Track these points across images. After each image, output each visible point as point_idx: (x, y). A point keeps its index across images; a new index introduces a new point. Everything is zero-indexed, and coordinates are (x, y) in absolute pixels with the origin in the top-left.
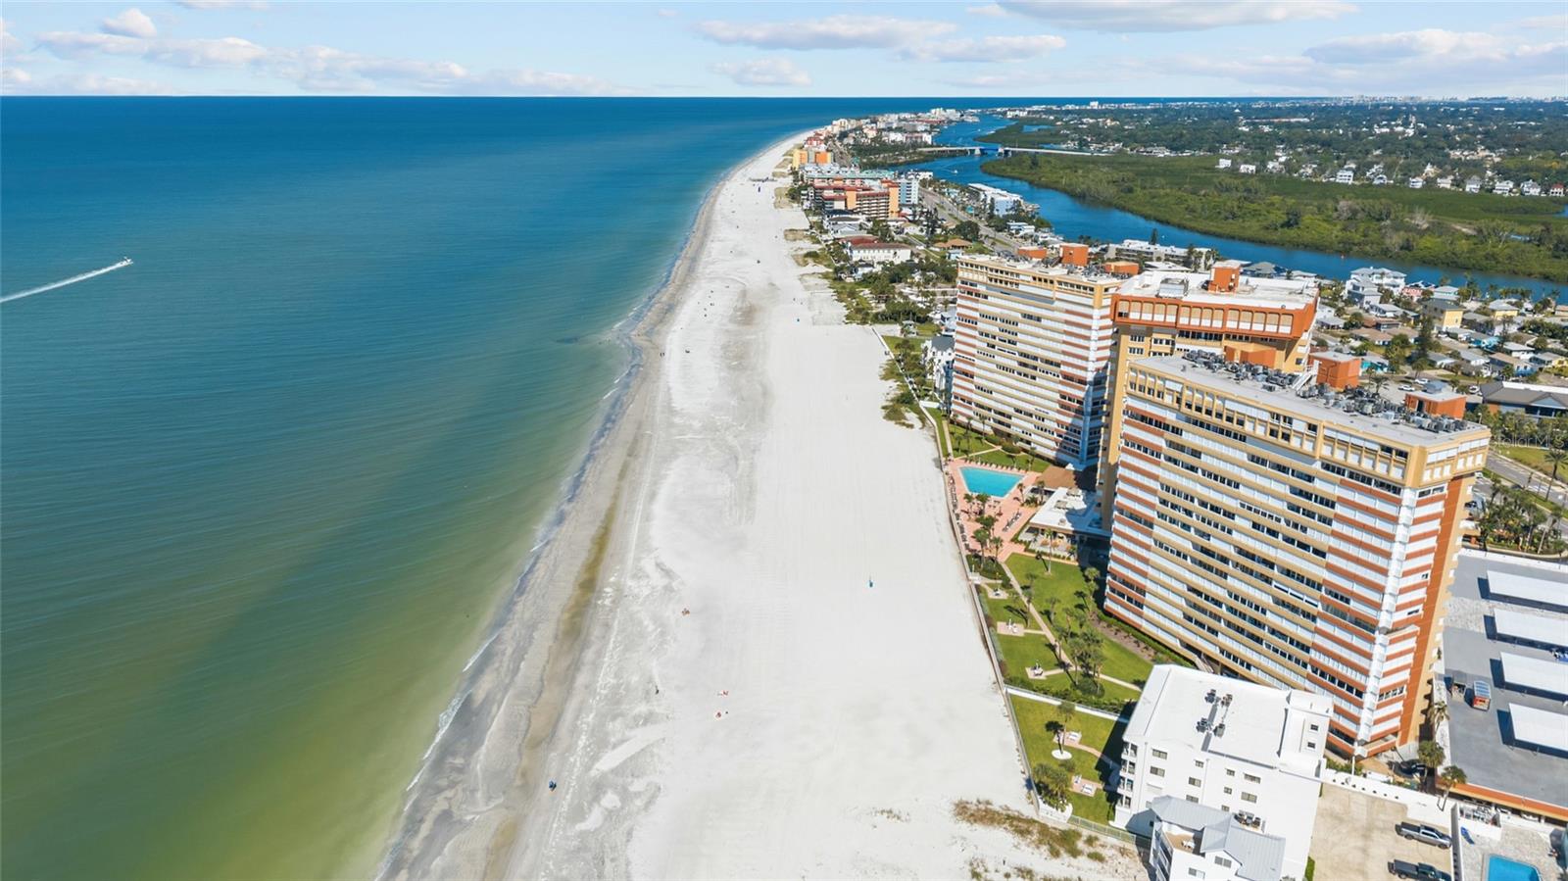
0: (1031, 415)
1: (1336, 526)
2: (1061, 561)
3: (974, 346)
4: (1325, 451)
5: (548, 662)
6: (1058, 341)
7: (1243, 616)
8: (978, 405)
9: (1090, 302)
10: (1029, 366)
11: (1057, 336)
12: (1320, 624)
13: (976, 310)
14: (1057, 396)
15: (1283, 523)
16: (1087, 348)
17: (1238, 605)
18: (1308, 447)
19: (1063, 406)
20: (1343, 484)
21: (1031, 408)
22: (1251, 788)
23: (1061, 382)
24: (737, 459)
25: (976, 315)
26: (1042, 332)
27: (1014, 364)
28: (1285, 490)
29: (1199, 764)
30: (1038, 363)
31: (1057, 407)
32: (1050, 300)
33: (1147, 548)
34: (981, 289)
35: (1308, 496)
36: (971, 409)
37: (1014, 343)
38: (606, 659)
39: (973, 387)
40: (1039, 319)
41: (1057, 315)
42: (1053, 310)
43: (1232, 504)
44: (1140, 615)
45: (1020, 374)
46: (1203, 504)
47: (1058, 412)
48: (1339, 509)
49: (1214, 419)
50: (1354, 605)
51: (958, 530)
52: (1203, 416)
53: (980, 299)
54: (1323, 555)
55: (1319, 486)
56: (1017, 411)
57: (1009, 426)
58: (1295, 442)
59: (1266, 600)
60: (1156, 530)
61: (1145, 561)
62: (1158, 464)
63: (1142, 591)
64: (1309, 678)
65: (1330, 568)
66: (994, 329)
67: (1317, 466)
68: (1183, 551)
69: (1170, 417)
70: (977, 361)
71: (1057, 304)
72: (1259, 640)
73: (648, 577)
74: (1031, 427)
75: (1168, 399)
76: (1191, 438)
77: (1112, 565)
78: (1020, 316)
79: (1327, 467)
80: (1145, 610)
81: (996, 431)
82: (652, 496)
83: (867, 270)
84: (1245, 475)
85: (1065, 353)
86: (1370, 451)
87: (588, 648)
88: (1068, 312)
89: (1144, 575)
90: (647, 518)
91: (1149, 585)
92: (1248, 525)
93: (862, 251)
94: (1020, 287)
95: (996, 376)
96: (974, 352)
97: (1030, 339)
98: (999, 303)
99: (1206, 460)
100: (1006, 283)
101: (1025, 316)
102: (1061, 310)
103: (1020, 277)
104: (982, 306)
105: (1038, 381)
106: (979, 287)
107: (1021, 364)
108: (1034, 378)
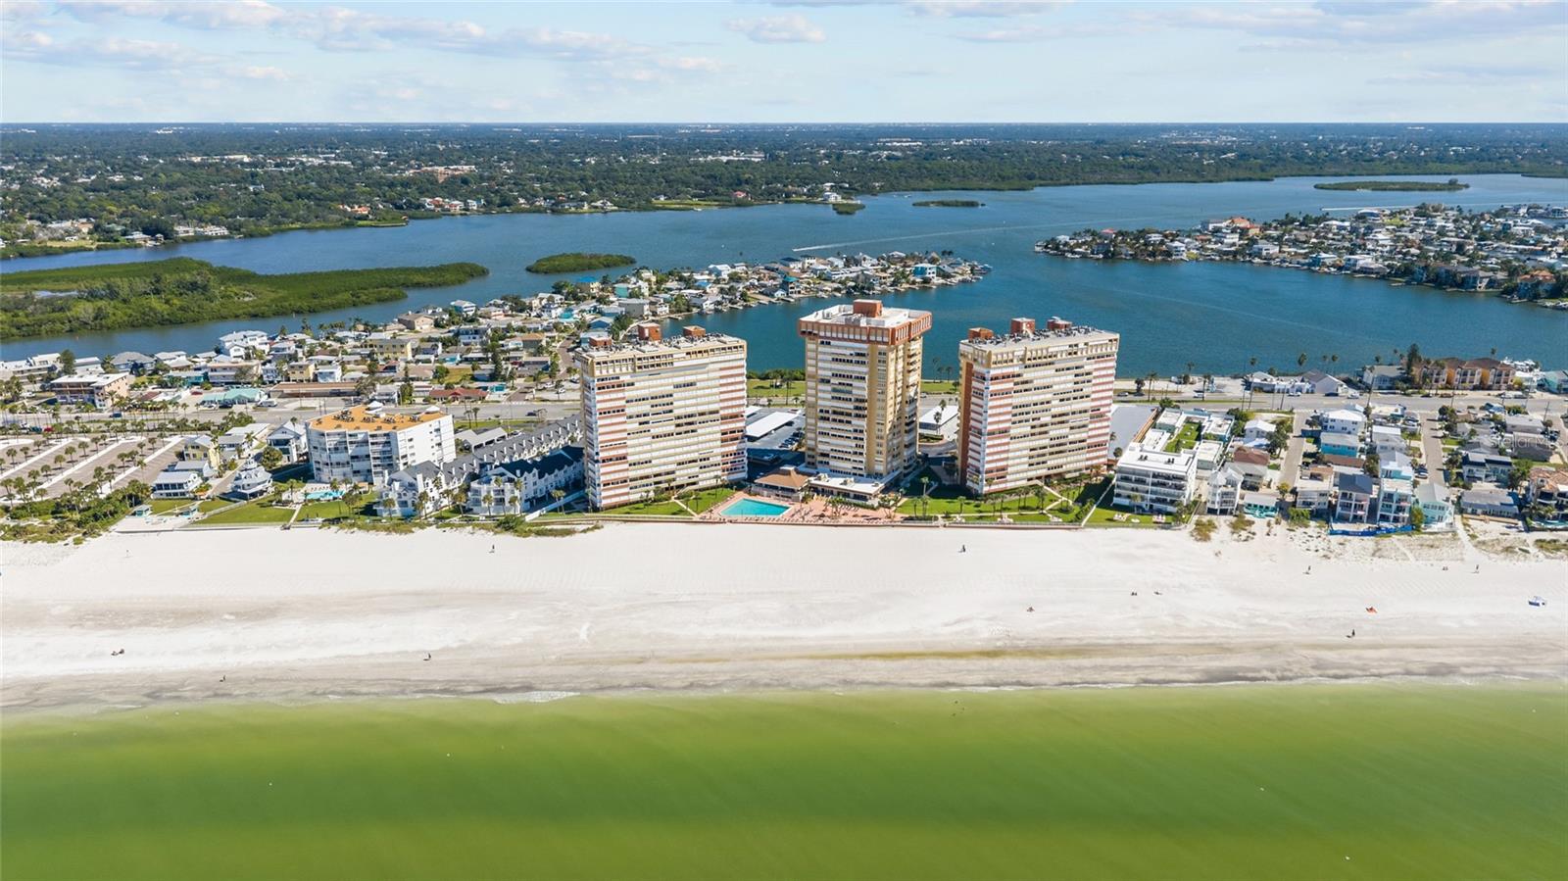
0: (697, 461)
1: (1094, 381)
3: (623, 431)
6: (714, 394)
7: (1057, 446)
8: (632, 480)
10: (687, 424)
11: (715, 390)
12: (1090, 426)
13: (622, 398)
14: (719, 436)
15: (1072, 392)
16: (743, 389)
17: (1053, 442)
18: (1083, 353)
19: (723, 441)
20: (1096, 362)
21: (695, 456)
23: (722, 424)
26: (700, 392)
27: (672, 428)
28: (1071, 378)
30: (698, 418)
31: (720, 443)
32: (703, 366)
33: (1008, 443)
34: (625, 378)
35: (1082, 375)
36: (626, 486)
37: (671, 411)
39: (625, 467)
40: (695, 384)
41: (712, 375)
42: (708, 372)
43: (1049, 396)
44: (1006, 482)
45: (676, 434)
47: (722, 446)
49: (1039, 361)
50: (1102, 410)
53: (625, 387)
54: (1090, 396)
55: (1087, 368)
56: (679, 464)
57: (673, 480)
58: (1079, 355)
59: (1067, 431)
60: (1011, 431)
62: (1012, 397)
63: (1003, 469)
64: (1088, 452)
65: (1092, 400)
66: (645, 407)
67: (1085, 360)
69: (1017, 370)
70: (629, 443)
71: (711, 366)
74: (698, 470)
75: (1015, 361)
76: (1027, 375)
78: (672, 388)
79: (1088, 359)
80: (1009, 477)
84: (1057, 379)
85: (723, 401)
88: (721, 369)
91: (1010, 462)
92: (1057, 402)
94: (675, 364)
95: (654, 446)
96: (625, 435)
97: (683, 404)
98: (647, 385)
99: (1037, 383)
100: (658, 365)
101: (677, 386)
102: (714, 371)
103: (675, 356)
104: (630, 393)
105: (699, 431)
106: (622, 379)
107: (678, 425)
108: (694, 431)
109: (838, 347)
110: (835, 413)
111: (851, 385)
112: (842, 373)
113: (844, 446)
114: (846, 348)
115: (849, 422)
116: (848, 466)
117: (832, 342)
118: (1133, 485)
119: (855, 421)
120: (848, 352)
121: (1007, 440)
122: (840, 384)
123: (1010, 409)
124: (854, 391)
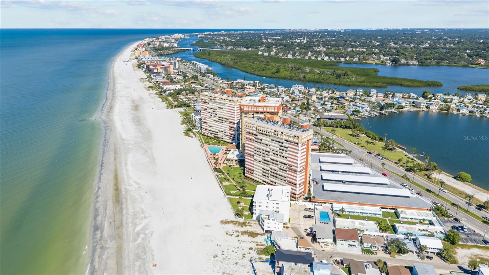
0: (223, 132)
1: (288, 152)
2: (234, 166)
3: (207, 115)
4: (285, 137)
5: (114, 209)
6: (227, 114)
7: (273, 173)
8: (209, 130)
9: (234, 104)
10: (221, 120)
11: (227, 112)
12: (288, 172)
13: (206, 106)
14: (229, 127)
15: (279, 152)
16: (234, 115)
17: (272, 171)
18: (282, 137)
19: (230, 129)
20: (289, 144)
21: (222, 130)
22: (277, 206)
23: (229, 123)
24: (147, 151)
25: (206, 108)
26: (223, 111)
27: (217, 120)
28: (278, 146)
29: (268, 203)
30: (223, 119)
31: (229, 129)
32: (224, 104)
33: (253, 161)
34: (207, 101)
35: (283, 147)
36: (207, 131)
37: (217, 114)
38: (129, 206)
39: (207, 126)
40: (222, 108)
42: (225, 106)
43: (269, 150)
44: (253, 176)
45: (219, 122)
46: (263, 150)
47: (229, 131)
48: (288, 149)
49: (263, 132)
50: (293, 167)
51: (210, 163)
52: (261, 132)
53: (207, 104)
54: (286, 158)
55: (284, 145)
56: (219, 131)
57: (217, 135)
58: (279, 136)
59: (277, 169)
60: (254, 157)
61: (253, 164)
62: (253, 143)
63: (253, 171)
64: (287, 183)
65: (288, 161)
66: (211, 111)
67: (284, 140)
68: (260, 161)
69: (255, 133)
70: (208, 119)
71: (226, 105)
72: (277, 177)
73: (132, 185)
74: (223, 135)
75: (254, 129)
76: (259, 136)
77: (246, 166)
78: (217, 108)
79: (285, 141)
80: (254, 175)
81: (214, 136)
82: (126, 164)
83: (169, 92)
84: (270, 143)
85: (229, 116)
86: (293, 137)
87: (123, 204)
88: (229, 106)
89: (253, 167)
90: (127, 170)
91: (254, 169)
92: (272, 154)
93: (166, 86)
94: (217, 101)
95: (213, 123)
96: (207, 117)
97: (220, 113)
98: (212, 105)
99: (263, 141)
100: (213, 100)
101: (218, 108)
102: (227, 106)
103: (217, 98)
105: (224, 123)
106: (206, 101)
107: (219, 119)
108: (222, 123)
121: (253, 159)
123: (253, 147)
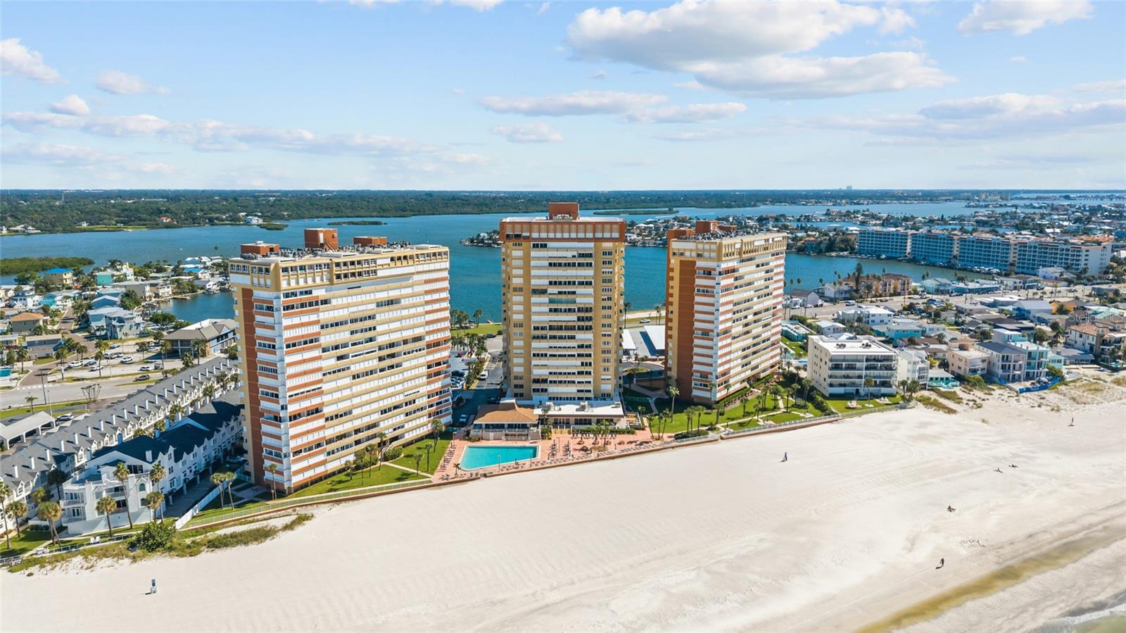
0: (402, 405)
1: (774, 278)
6: (420, 315)
8: (329, 441)
10: (390, 356)
11: (420, 310)
12: (772, 324)
13: (315, 322)
14: (424, 370)
17: (753, 342)
19: (430, 376)
20: (775, 259)
21: (399, 399)
23: (428, 353)
25: (314, 329)
26: (405, 312)
27: (374, 364)
30: (403, 347)
31: (425, 379)
32: (407, 277)
34: (319, 293)
36: (322, 451)
37: (371, 340)
39: (319, 423)
40: (400, 301)
41: (417, 289)
42: (412, 286)
43: (752, 293)
45: (382, 370)
47: (429, 383)
49: (748, 256)
55: (771, 265)
56: (384, 412)
57: (376, 436)
63: (728, 372)
66: (342, 335)
67: (771, 256)
68: (740, 333)
69: (736, 264)
70: (325, 387)
71: (416, 278)
74: (403, 416)
75: (735, 255)
78: (374, 306)
85: (428, 323)
88: (427, 282)
89: (730, 361)
91: (732, 365)
94: (380, 273)
95: (356, 389)
96: (319, 376)
97: (387, 328)
98: (345, 303)
99: (746, 279)
100: (360, 274)
101: (379, 304)
102: (419, 283)
103: (379, 262)
104: (326, 315)
105: (405, 365)
106: (315, 293)
107: (381, 359)
108: (398, 365)
109: (558, 249)
110: (551, 328)
111: (574, 293)
112: (563, 280)
113: (567, 367)
114: (567, 249)
115: (573, 337)
116: (572, 390)
117: (550, 244)
118: (844, 372)
119: (581, 336)
120: (569, 254)
121: (729, 341)
122: (560, 293)
123: (730, 307)
124: (578, 300)
